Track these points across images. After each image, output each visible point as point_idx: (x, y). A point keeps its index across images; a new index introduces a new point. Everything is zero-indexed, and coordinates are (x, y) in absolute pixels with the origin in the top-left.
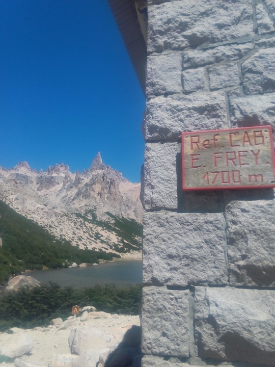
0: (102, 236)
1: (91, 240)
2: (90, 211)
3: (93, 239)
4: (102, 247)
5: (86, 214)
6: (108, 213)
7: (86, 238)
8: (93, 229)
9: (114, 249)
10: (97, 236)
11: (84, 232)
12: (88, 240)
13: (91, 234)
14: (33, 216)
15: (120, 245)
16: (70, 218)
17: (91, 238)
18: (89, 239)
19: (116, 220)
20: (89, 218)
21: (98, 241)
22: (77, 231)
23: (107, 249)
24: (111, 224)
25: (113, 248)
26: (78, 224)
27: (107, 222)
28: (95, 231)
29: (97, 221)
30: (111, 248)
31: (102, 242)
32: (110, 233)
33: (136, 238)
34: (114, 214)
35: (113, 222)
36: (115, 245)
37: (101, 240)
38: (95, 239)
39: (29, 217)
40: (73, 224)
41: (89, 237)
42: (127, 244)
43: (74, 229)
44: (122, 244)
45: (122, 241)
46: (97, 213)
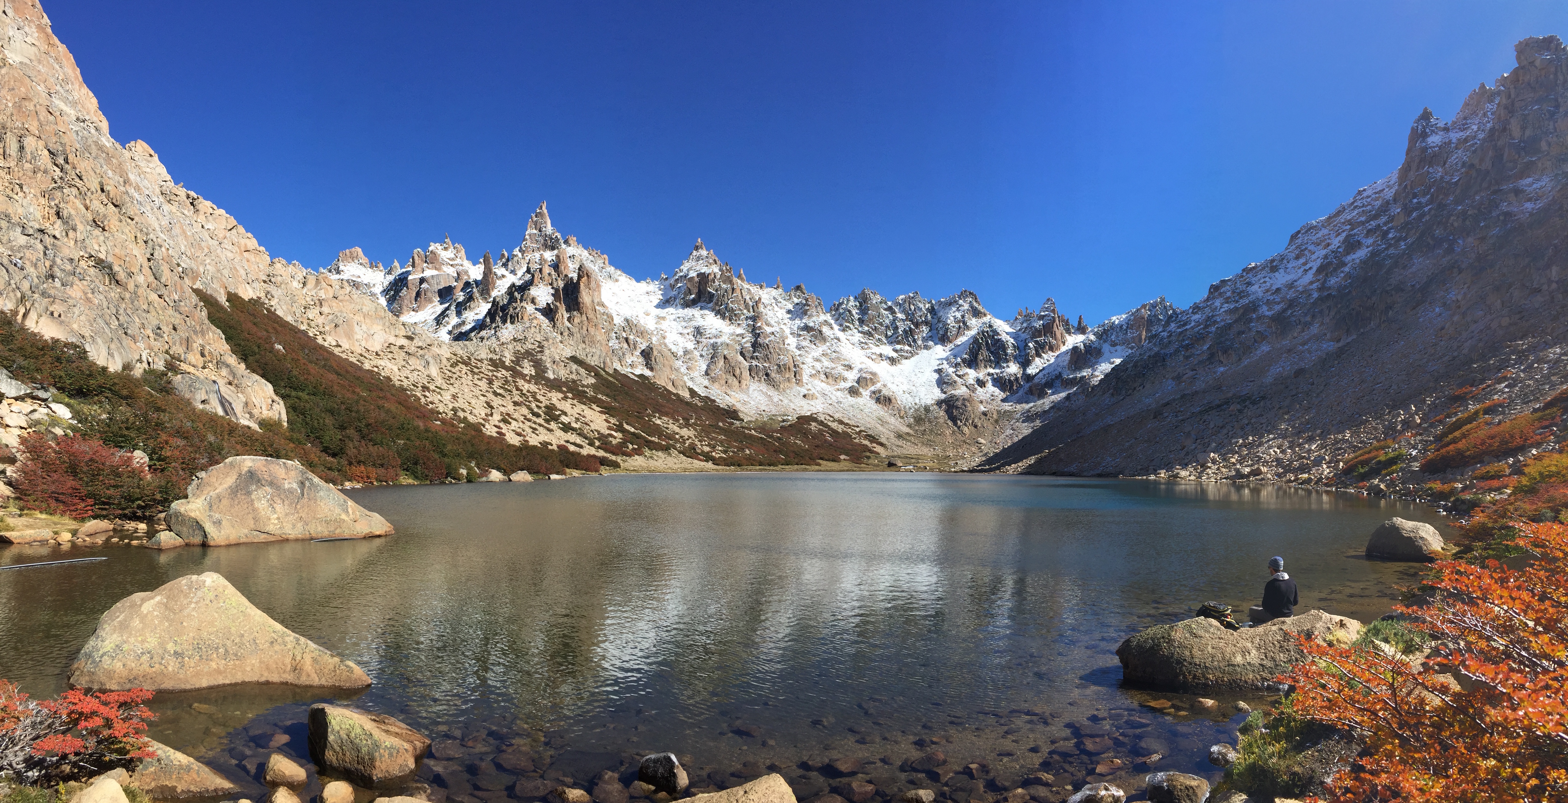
0: (565, 414)
1: (535, 423)
2: (528, 354)
3: (540, 421)
4: (567, 442)
5: (517, 361)
6: (574, 359)
7: (522, 418)
8: (538, 397)
9: (599, 447)
10: (551, 414)
11: (516, 404)
12: (529, 424)
13: (536, 410)
14: (381, 363)
15: (615, 438)
16: (476, 370)
17: (534, 419)
18: (529, 420)
19: (597, 375)
20: (526, 372)
21: (553, 425)
22: (496, 402)
23: (581, 447)
24: (583, 386)
25: (597, 443)
26: (496, 384)
27: (574, 381)
28: (545, 402)
29: (548, 380)
30: (591, 444)
31: (566, 428)
32: (584, 407)
33: (658, 422)
34: (593, 361)
35: (592, 381)
36: (602, 438)
37: (563, 423)
38: (547, 421)
39: (367, 366)
40: (483, 384)
41: (530, 416)
42: (633, 434)
43: (487, 394)
44: (618, 435)
45: (620, 428)
46: (546, 358)
